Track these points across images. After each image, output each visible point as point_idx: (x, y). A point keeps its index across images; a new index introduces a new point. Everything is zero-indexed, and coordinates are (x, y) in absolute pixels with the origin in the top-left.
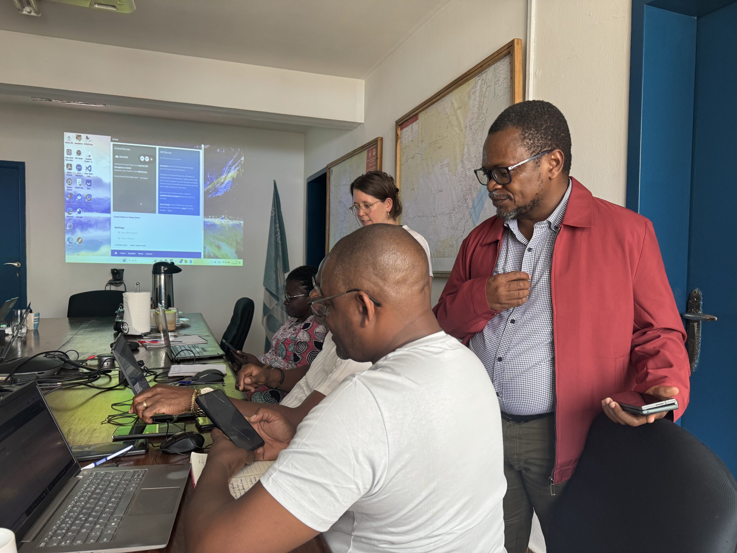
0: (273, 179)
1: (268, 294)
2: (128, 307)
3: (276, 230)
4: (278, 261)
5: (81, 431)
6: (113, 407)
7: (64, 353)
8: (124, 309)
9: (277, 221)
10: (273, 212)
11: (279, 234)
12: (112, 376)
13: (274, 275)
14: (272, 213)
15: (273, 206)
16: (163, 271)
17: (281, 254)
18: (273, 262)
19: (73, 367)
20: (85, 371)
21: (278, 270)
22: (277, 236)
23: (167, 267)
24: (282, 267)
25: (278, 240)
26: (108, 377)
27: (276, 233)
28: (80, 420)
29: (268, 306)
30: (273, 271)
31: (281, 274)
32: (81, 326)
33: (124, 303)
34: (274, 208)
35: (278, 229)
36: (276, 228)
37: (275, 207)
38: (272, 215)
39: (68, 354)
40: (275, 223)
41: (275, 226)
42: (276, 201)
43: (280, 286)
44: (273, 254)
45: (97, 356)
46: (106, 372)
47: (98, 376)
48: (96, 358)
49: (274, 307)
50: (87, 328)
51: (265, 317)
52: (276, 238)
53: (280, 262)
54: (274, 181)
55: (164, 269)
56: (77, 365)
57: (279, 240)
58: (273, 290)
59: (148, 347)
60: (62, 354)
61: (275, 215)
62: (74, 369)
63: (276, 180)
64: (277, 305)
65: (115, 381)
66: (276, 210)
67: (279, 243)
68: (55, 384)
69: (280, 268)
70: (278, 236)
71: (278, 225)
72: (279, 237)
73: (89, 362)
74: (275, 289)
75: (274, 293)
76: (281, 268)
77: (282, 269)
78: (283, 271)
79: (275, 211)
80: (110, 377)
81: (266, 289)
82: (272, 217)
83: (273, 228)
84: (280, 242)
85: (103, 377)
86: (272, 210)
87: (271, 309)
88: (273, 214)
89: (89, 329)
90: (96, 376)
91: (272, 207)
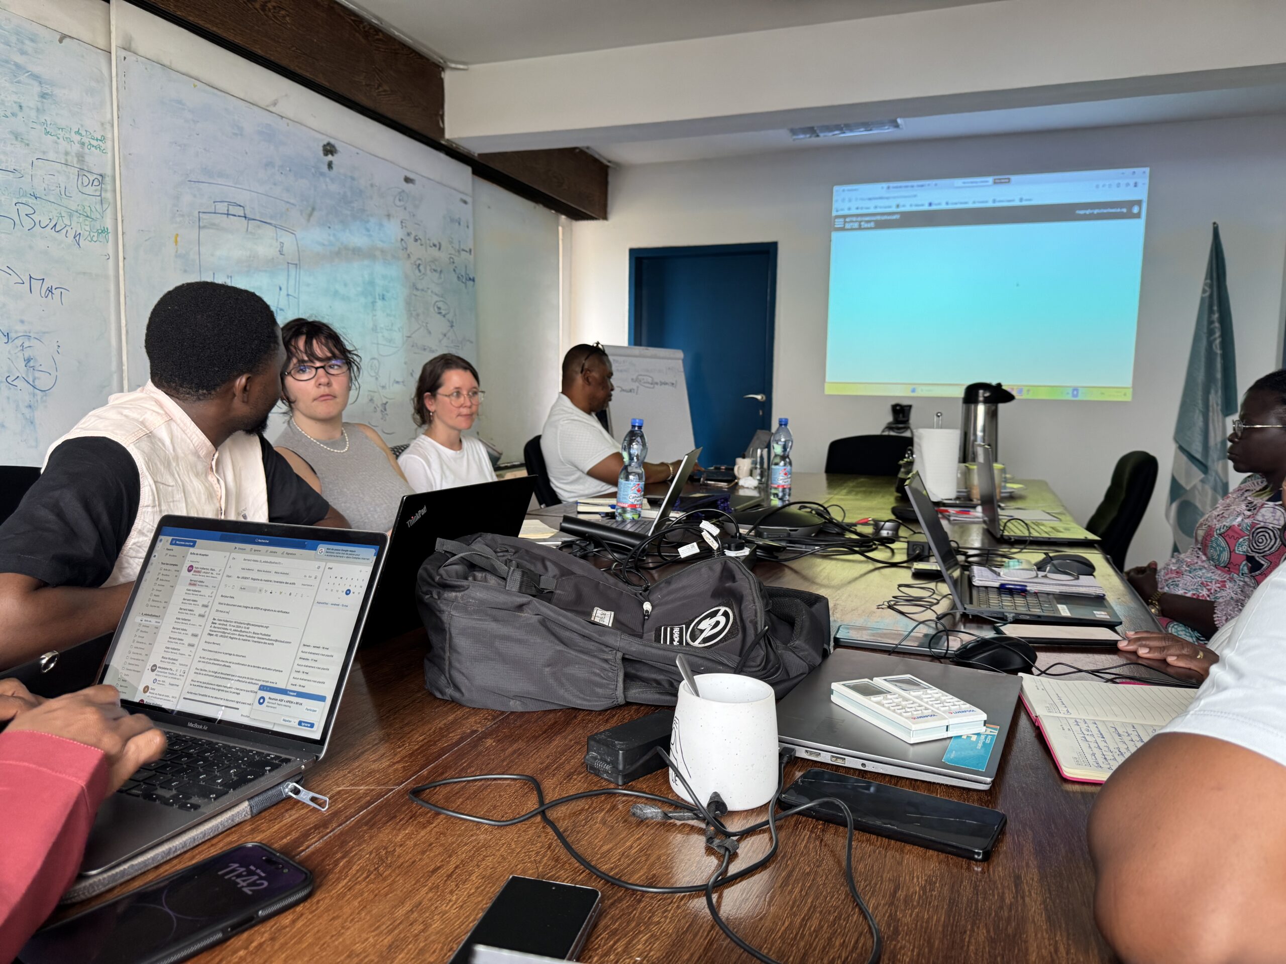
0: (1213, 221)
1: (1184, 458)
2: (921, 452)
3: (1212, 326)
4: (1213, 391)
5: (853, 610)
6: (900, 588)
7: (825, 509)
8: (914, 456)
9: (1215, 308)
10: (1207, 289)
11: (1218, 334)
12: (895, 551)
13: (1201, 419)
14: (1204, 291)
15: (1209, 276)
16: (981, 399)
17: (1219, 375)
18: (1200, 393)
19: (837, 530)
20: (854, 537)
21: (1211, 409)
22: (1212, 338)
23: (990, 391)
24: (1220, 402)
25: (1214, 347)
26: (888, 550)
27: (1211, 332)
28: (849, 596)
29: (1182, 482)
30: (1197, 411)
31: (1216, 418)
32: (845, 485)
33: (915, 445)
34: (1209, 281)
35: (1217, 325)
36: (1211, 322)
37: (1211, 279)
38: (1204, 295)
39: (829, 509)
40: (1211, 311)
41: (1210, 317)
42: (1214, 266)
43: (1212, 442)
44: (1201, 376)
45: (873, 520)
46: (885, 542)
47: (874, 547)
48: (872, 522)
49: (1195, 487)
50: (853, 487)
51: (1174, 506)
52: (1210, 344)
53: (1216, 392)
54: (1214, 223)
55: (984, 393)
56: (845, 528)
57: (1218, 347)
58: (1197, 450)
59: (952, 518)
60: (822, 509)
61: (1211, 296)
62: (838, 534)
63: (1218, 222)
64: (1202, 481)
65: (900, 557)
66: (1215, 283)
67: (1216, 354)
68: (812, 547)
69: (1215, 405)
70: (1215, 339)
71: (1216, 316)
72: (1218, 341)
73: (860, 529)
74: (1200, 449)
75: (1198, 456)
76: (1217, 405)
77: (1219, 407)
78: (1222, 411)
79: (1211, 286)
80: (892, 550)
81: (1181, 448)
82: (1202, 299)
83: (1205, 323)
84: (1219, 352)
85: (881, 550)
86: (1205, 284)
87: (1188, 488)
88: (1207, 294)
89: (858, 489)
90: (871, 546)
91: (1206, 279)
